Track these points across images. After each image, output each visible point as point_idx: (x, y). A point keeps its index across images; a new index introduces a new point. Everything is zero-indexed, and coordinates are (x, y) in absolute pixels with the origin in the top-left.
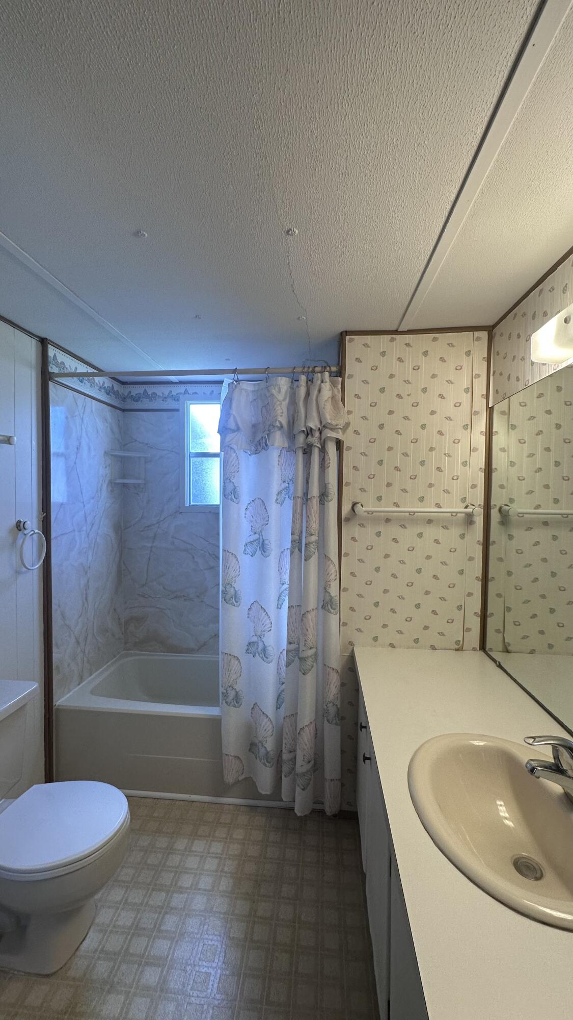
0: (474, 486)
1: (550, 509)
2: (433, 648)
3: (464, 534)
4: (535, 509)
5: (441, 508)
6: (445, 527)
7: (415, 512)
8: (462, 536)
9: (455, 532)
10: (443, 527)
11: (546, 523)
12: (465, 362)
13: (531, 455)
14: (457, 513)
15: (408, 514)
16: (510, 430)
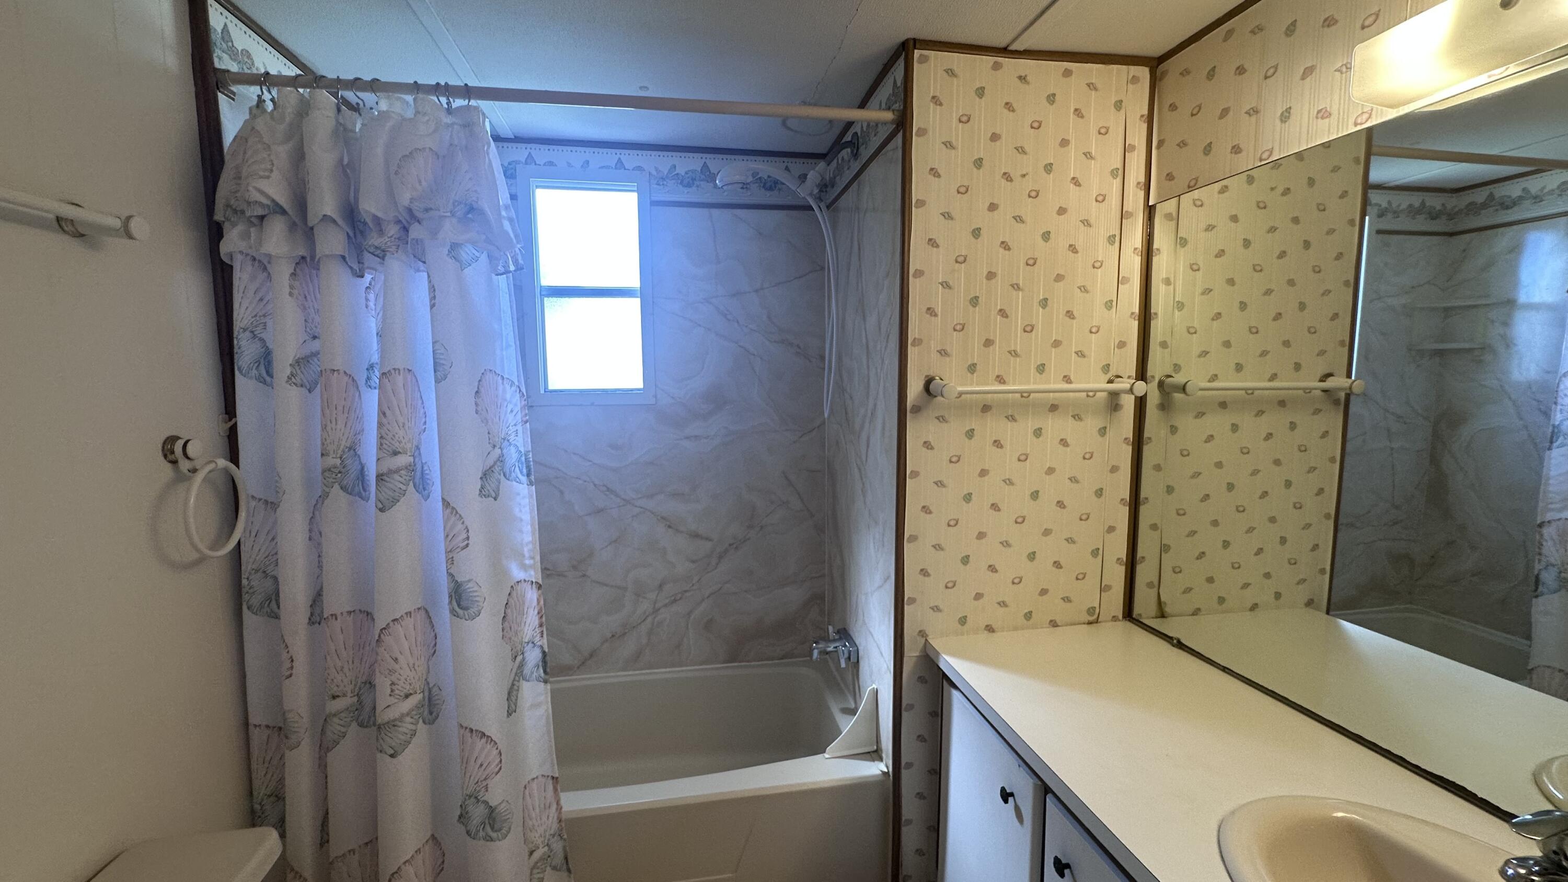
0: (1122, 345)
1: (1230, 382)
2: (1054, 624)
3: (1105, 428)
4: (1209, 381)
5: (1071, 382)
6: (1077, 417)
7: (1030, 392)
8: (1103, 431)
9: (1092, 423)
10: (1073, 417)
11: (1223, 405)
12: (1114, 121)
13: (1207, 291)
14: (1095, 391)
15: (1018, 395)
16: (1178, 246)
